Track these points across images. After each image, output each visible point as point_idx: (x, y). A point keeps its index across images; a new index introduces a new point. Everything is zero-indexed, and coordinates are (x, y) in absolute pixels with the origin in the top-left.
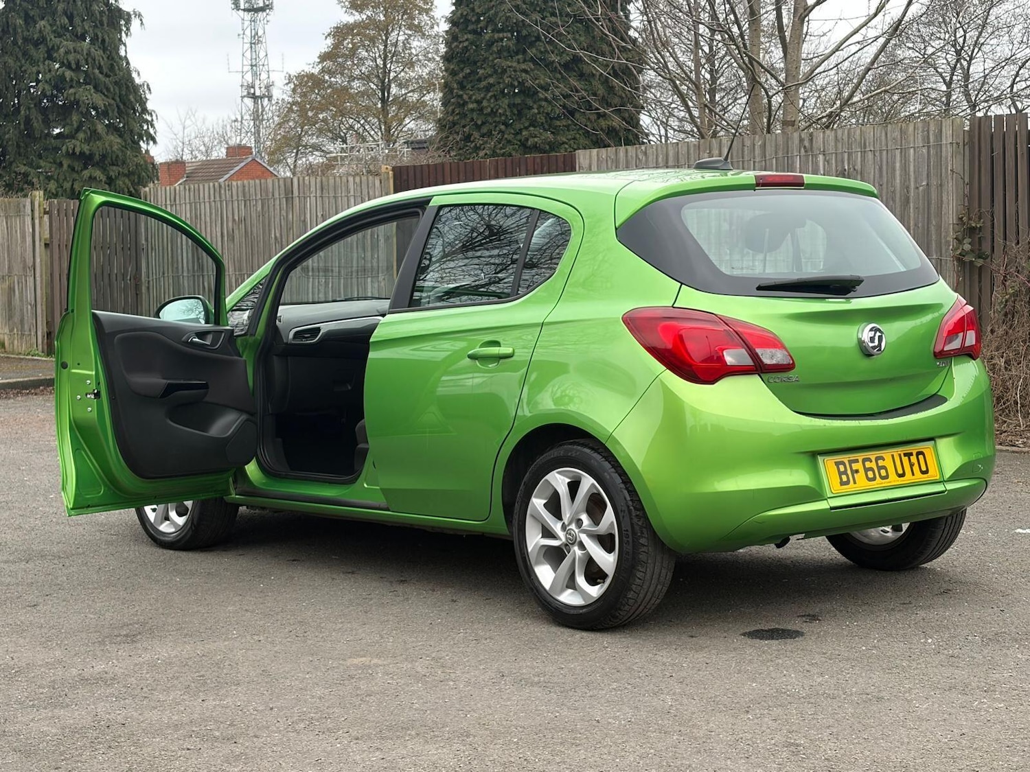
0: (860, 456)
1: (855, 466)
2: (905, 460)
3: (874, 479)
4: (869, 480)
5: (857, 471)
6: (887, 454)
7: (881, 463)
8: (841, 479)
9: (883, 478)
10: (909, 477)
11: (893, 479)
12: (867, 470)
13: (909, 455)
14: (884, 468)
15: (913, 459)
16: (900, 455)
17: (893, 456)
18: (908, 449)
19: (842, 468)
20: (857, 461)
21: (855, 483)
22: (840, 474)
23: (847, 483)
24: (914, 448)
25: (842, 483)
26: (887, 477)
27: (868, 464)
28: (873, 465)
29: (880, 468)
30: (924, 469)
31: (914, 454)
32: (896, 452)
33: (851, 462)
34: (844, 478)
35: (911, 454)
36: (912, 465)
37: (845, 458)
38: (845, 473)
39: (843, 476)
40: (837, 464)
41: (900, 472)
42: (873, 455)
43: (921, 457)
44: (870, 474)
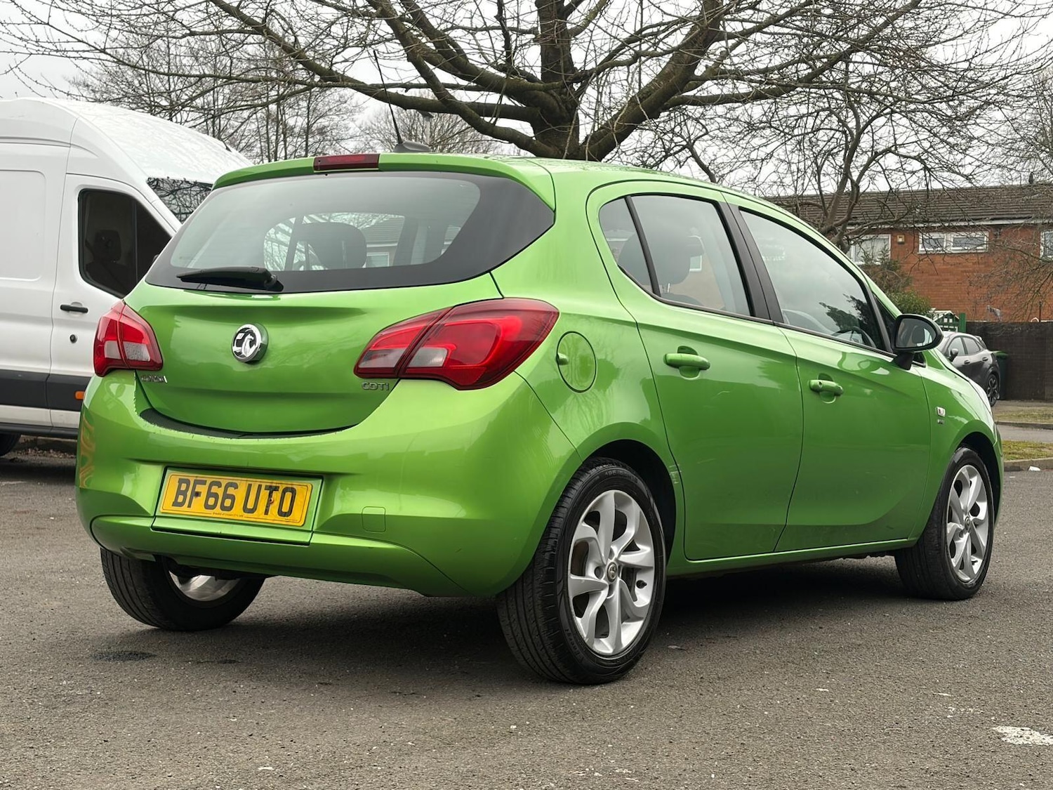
0: (209, 478)
1: (199, 488)
2: (264, 494)
3: (213, 507)
4: (207, 506)
5: (198, 494)
6: (243, 483)
7: (231, 491)
8: (177, 498)
9: (223, 508)
10: (259, 515)
11: (237, 512)
12: (210, 494)
13: (272, 489)
14: (233, 498)
15: (277, 496)
16: (260, 486)
17: (250, 486)
18: (275, 482)
19: (184, 487)
20: (204, 483)
21: (189, 506)
22: (179, 492)
23: (181, 504)
24: (283, 484)
25: (176, 504)
26: (230, 508)
27: (215, 489)
28: (220, 491)
29: (226, 496)
30: (285, 509)
31: (281, 490)
32: (255, 482)
33: (197, 482)
34: (180, 499)
35: (276, 489)
36: (270, 502)
37: (192, 477)
38: (184, 493)
39: (180, 496)
40: (181, 481)
41: (250, 506)
42: (225, 480)
43: (288, 495)
44: (211, 501)
